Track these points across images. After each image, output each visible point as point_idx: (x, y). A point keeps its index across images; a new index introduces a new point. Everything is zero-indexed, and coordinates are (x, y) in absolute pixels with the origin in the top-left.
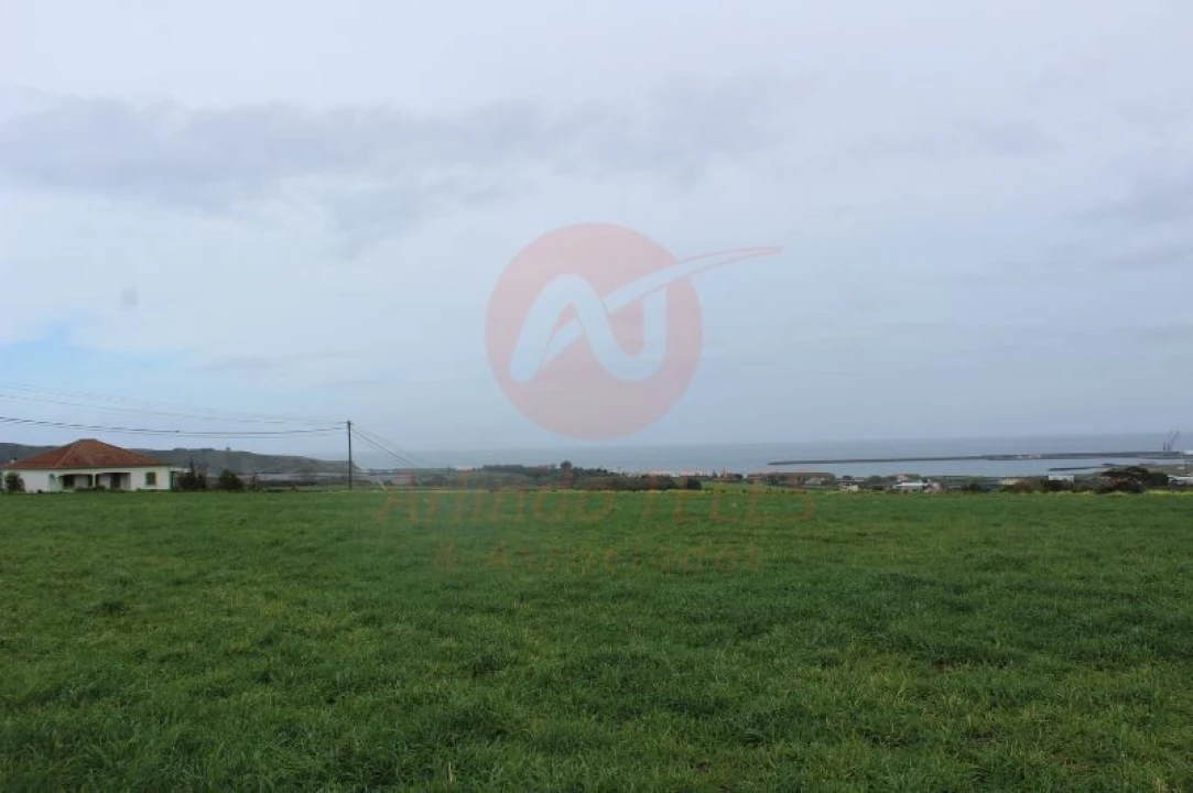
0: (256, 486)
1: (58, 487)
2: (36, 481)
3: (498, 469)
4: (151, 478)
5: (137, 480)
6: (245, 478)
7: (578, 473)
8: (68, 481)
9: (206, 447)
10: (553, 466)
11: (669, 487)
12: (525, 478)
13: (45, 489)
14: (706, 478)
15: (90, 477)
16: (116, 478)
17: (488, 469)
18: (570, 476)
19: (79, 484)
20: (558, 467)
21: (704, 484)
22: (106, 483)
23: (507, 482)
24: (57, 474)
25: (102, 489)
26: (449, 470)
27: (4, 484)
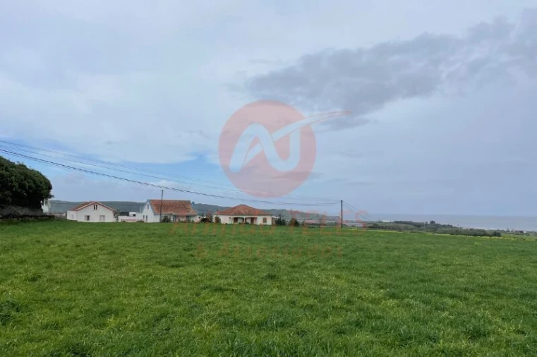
1: (232, 222)
2: (225, 220)
3: (401, 222)
4: (265, 220)
5: (259, 221)
7: (438, 226)
8: (236, 219)
9: (283, 208)
10: (426, 223)
11: (484, 235)
12: (413, 227)
13: (228, 223)
14: (503, 231)
15: (243, 219)
16: (252, 219)
17: (396, 222)
18: (434, 227)
19: (239, 221)
20: (429, 223)
21: (502, 234)
22: (249, 221)
23: (406, 228)
24: (232, 217)
25: (247, 223)
26: (380, 222)
27: (214, 220)
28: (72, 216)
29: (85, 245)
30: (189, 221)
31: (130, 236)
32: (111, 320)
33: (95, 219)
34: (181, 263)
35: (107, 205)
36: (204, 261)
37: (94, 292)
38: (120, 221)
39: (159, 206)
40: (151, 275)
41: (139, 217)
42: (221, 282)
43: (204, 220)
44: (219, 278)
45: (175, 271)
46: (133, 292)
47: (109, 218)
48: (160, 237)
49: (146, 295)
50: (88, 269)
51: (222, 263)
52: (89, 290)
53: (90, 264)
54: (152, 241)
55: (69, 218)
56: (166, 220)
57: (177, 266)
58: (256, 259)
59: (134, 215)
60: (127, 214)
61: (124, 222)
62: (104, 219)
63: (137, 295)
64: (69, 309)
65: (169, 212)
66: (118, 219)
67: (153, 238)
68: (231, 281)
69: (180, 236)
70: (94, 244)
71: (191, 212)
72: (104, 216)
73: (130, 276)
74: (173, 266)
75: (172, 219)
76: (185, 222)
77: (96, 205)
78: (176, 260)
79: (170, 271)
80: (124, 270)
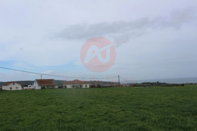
0: (103, 87)
1: (72, 87)
2: (69, 86)
3: (145, 83)
4: (86, 86)
5: (84, 86)
6: (101, 86)
7: (160, 83)
8: (73, 86)
12: (150, 84)
14: (185, 84)
15: (77, 86)
16: (81, 86)
17: (143, 83)
18: (158, 84)
19: (75, 87)
20: (156, 82)
21: (185, 85)
22: (79, 87)
24: (72, 85)
25: (79, 88)
26: (136, 83)
27: (64, 87)
28: (4, 88)
29: (10, 99)
30: (53, 88)
31: (28, 95)
32: (20, 123)
33: (14, 89)
34: (47, 104)
35: (19, 82)
36: (56, 103)
37: (14, 115)
38: (24, 89)
39: (40, 82)
40: (35, 109)
41: (32, 87)
42: (61, 110)
43: (59, 87)
44: (61, 108)
45: (44, 107)
46: (28, 114)
47: (20, 88)
48: (40, 95)
49: (33, 115)
50: (11, 108)
51: (63, 104)
52: (12, 114)
53: (12, 106)
54: (37, 97)
55: (3, 89)
56: (43, 88)
57: (46, 105)
58: (77, 102)
59: (30, 86)
60: (27, 86)
61: (26, 89)
62: (18, 89)
63: (30, 115)
64: (6, 120)
65: (45, 85)
66: (23, 89)
67: (37, 96)
68: (65, 109)
69: (48, 94)
70: (14, 98)
71: (54, 84)
72: (17, 87)
73: (27, 109)
74: (44, 106)
75: (46, 88)
76: (51, 88)
77: (14, 83)
78: (46, 103)
79: (43, 107)
80: (25, 107)
